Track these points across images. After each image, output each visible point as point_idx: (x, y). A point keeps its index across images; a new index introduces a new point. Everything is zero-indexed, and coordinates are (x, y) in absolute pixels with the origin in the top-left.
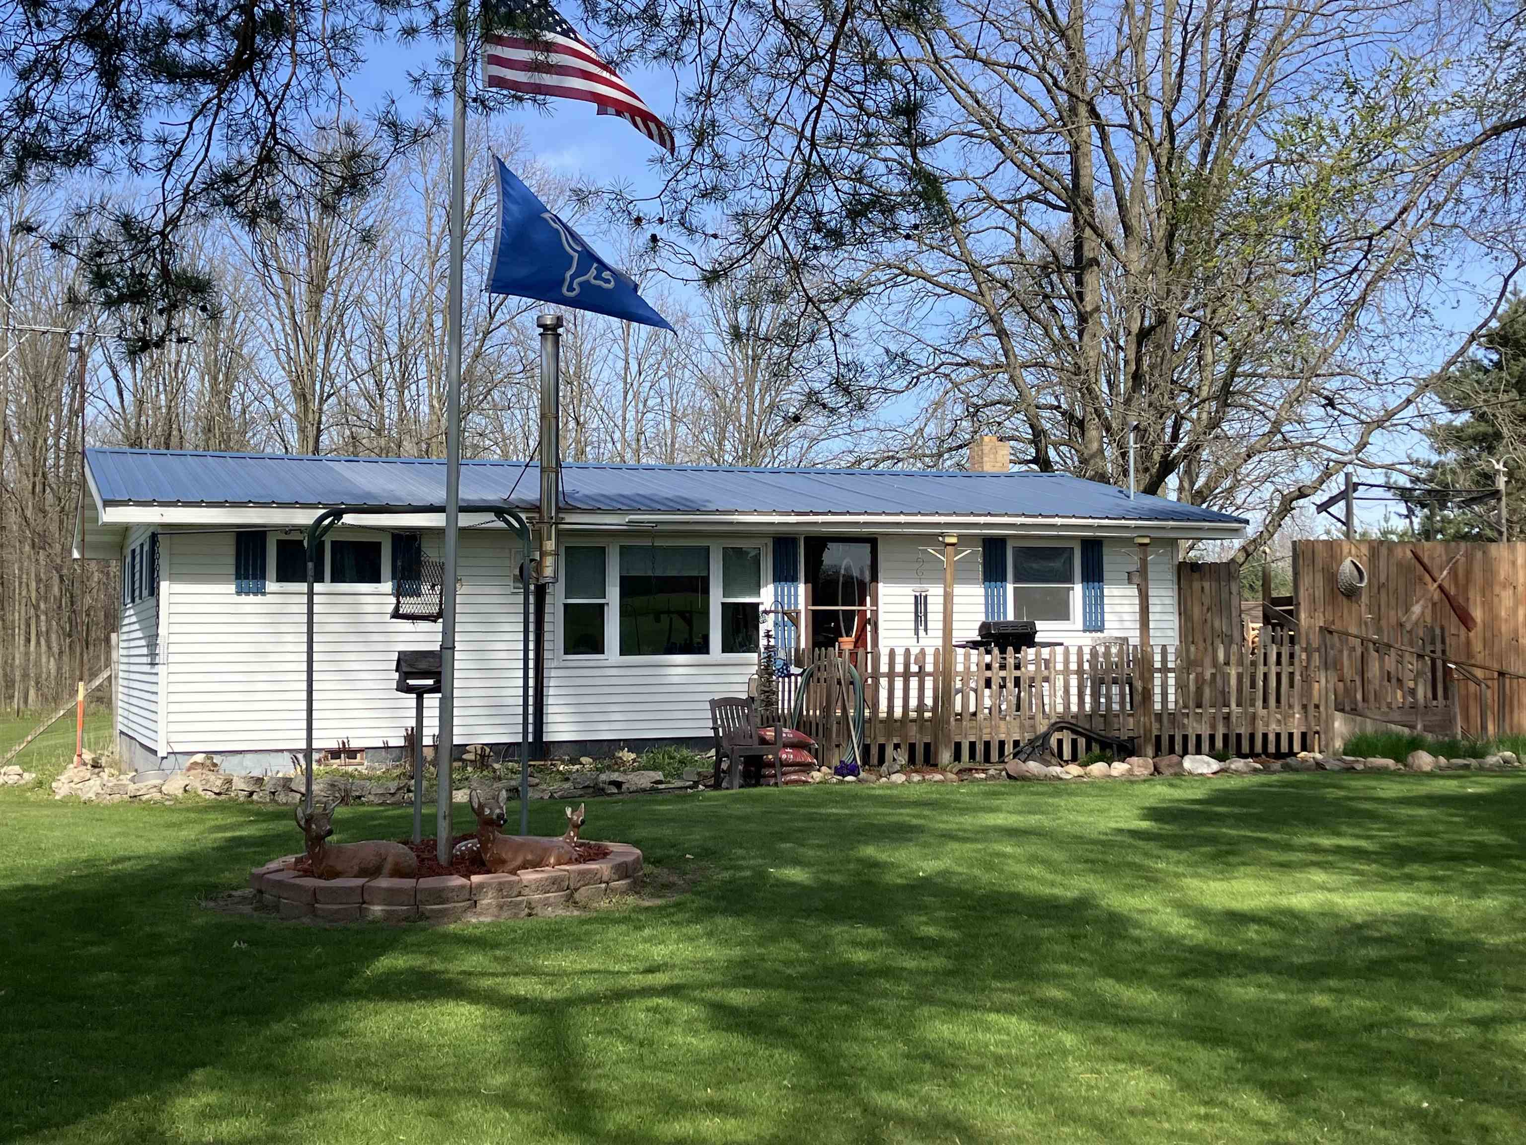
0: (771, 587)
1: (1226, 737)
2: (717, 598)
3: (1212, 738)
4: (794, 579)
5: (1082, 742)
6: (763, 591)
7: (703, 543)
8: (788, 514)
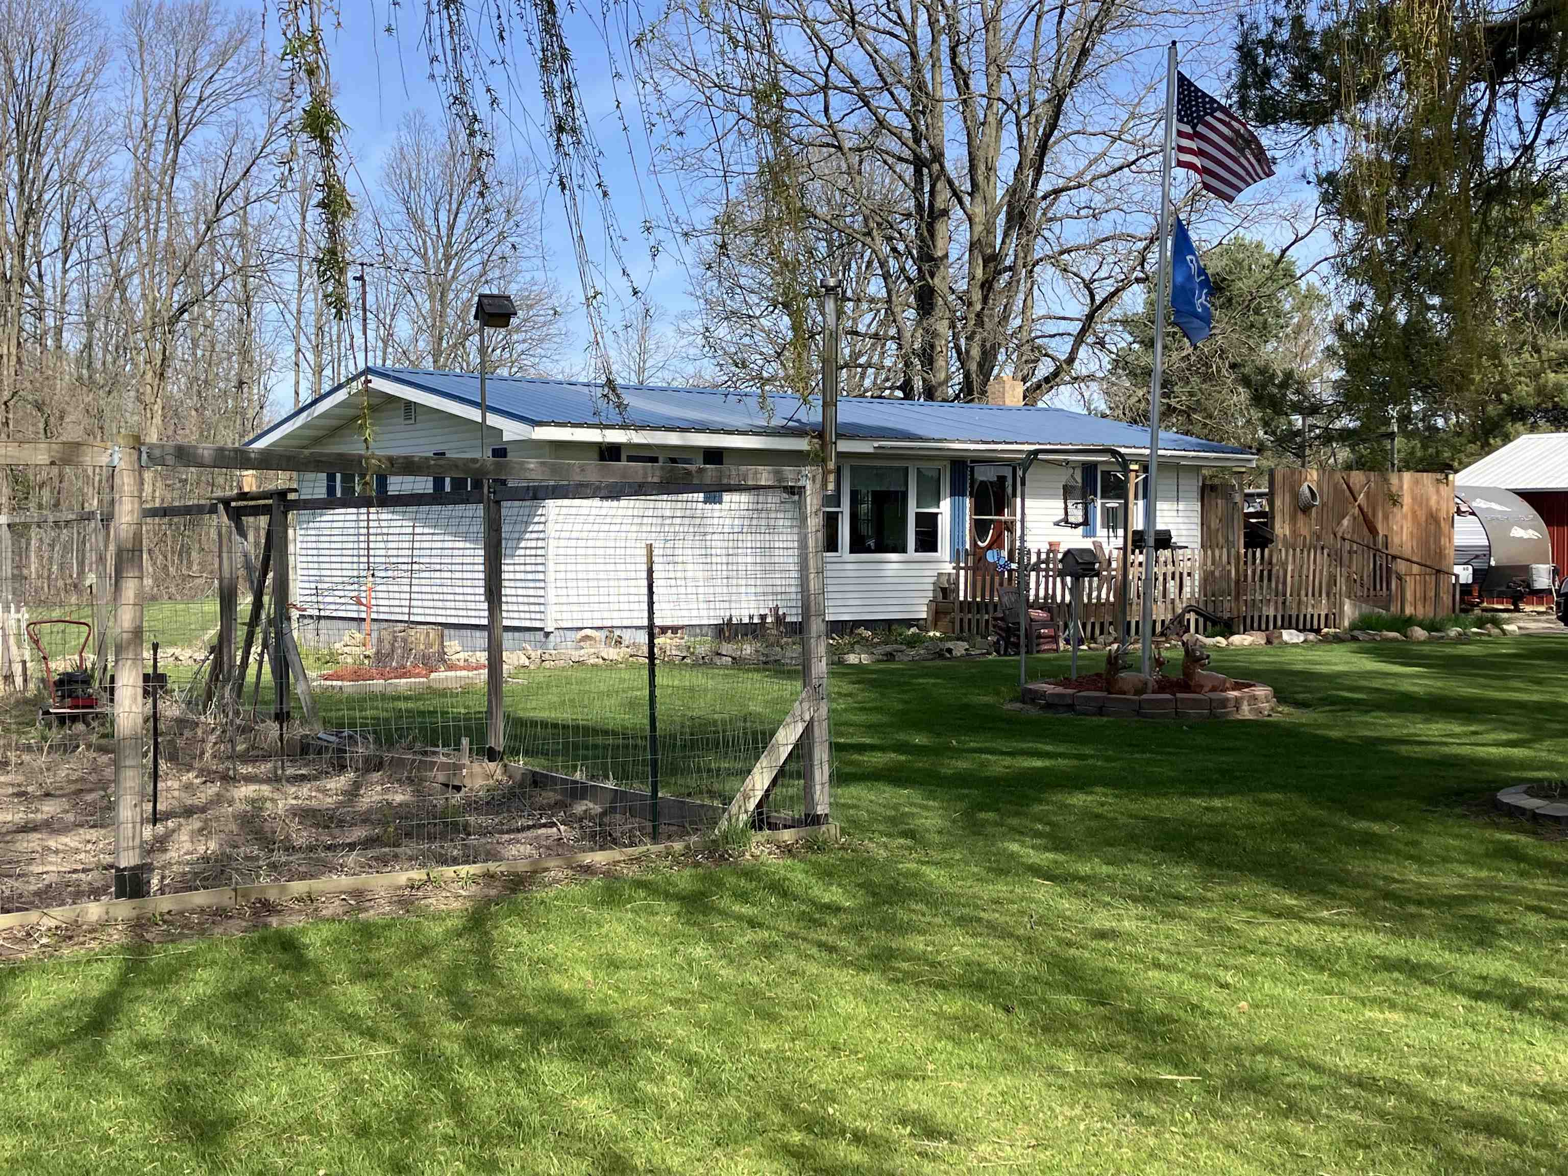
0: (948, 500)
1: (1283, 617)
2: (912, 509)
3: (1275, 617)
4: (964, 495)
5: (1201, 620)
6: (942, 503)
7: (903, 464)
8: (977, 442)
